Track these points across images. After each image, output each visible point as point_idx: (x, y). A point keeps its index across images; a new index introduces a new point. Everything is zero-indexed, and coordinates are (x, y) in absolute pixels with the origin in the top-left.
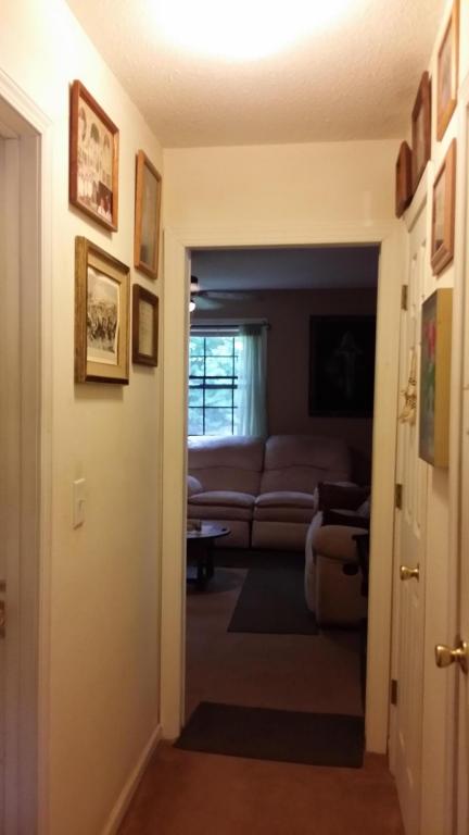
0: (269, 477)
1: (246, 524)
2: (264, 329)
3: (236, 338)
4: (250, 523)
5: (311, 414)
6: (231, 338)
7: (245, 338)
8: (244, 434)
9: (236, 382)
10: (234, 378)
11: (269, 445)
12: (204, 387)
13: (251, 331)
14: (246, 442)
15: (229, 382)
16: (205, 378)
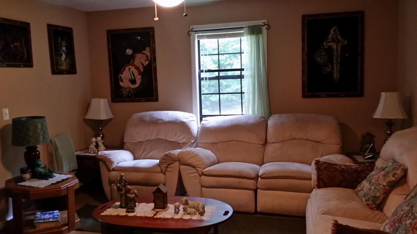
0: (270, 148)
1: (252, 193)
2: (264, 29)
3: (242, 38)
4: (256, 191)
5: (304, 96)
6: (239, 38)
7: (249, 37)
8: (250, 113)
9: (244, 73)
10: (241, 70)
11: (270, 122)
12: (218, 78)
13: (254, 31)
14: (251, 121)
15: (238, 73)
16: (219, 71)
